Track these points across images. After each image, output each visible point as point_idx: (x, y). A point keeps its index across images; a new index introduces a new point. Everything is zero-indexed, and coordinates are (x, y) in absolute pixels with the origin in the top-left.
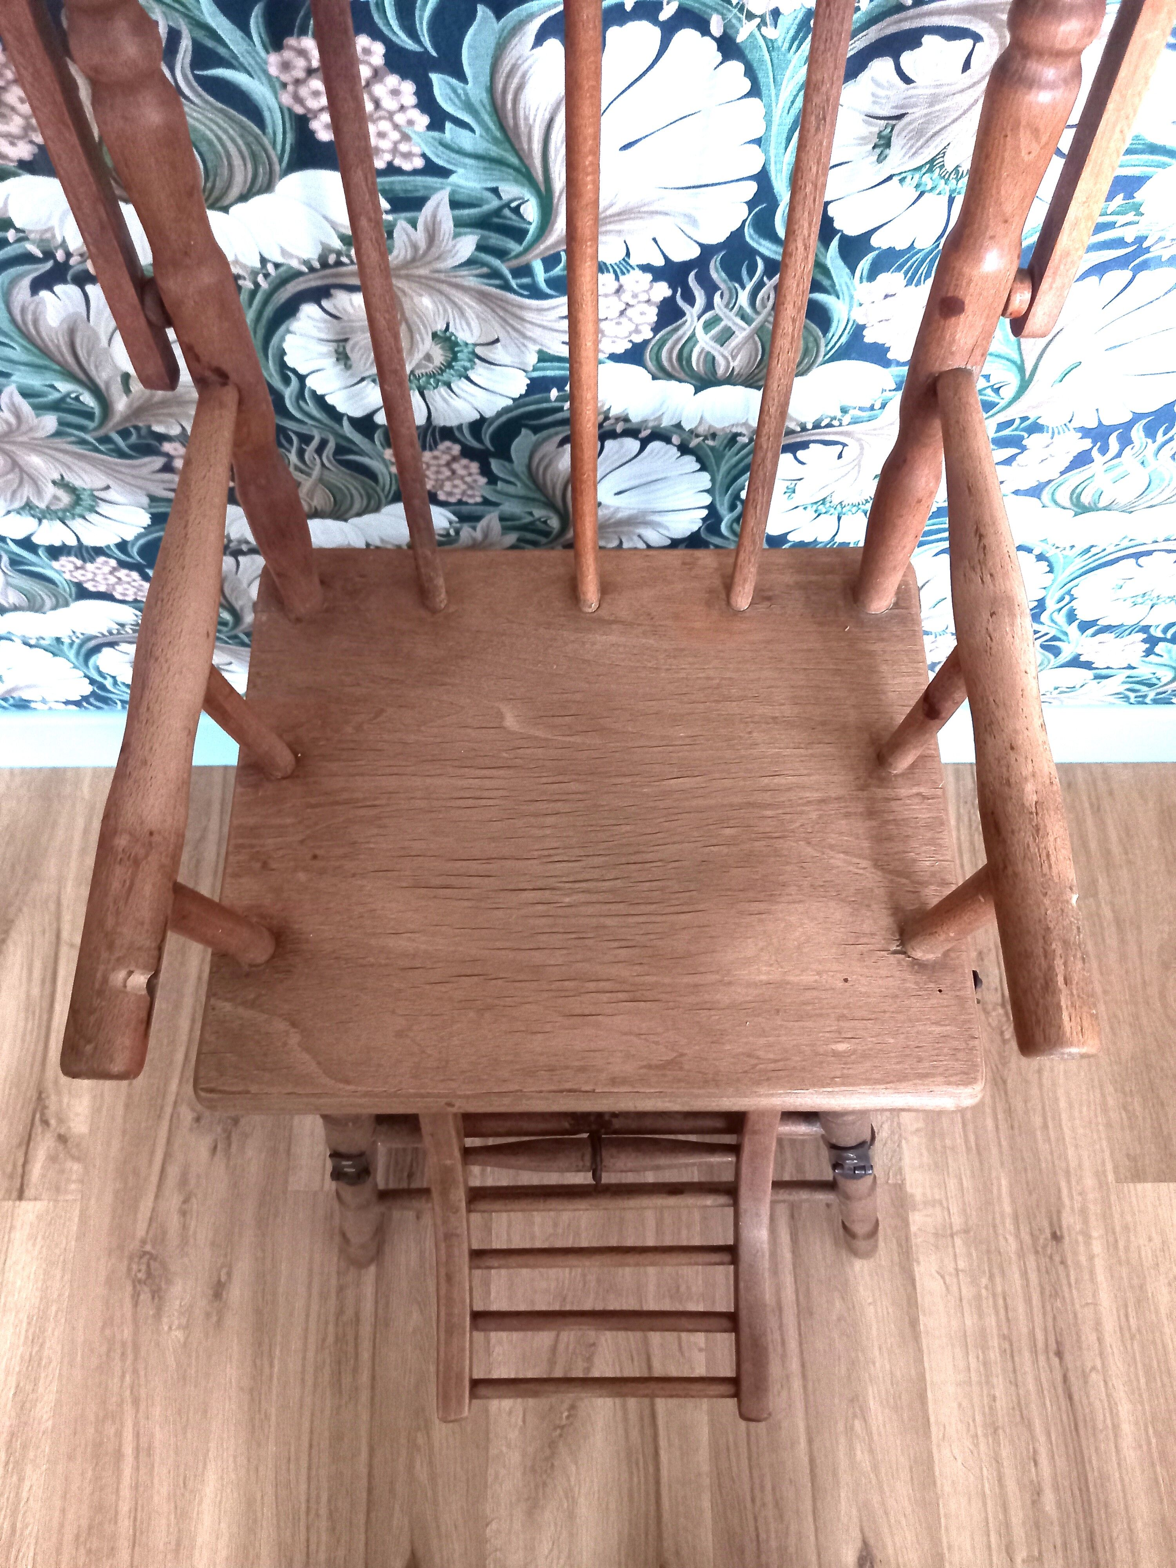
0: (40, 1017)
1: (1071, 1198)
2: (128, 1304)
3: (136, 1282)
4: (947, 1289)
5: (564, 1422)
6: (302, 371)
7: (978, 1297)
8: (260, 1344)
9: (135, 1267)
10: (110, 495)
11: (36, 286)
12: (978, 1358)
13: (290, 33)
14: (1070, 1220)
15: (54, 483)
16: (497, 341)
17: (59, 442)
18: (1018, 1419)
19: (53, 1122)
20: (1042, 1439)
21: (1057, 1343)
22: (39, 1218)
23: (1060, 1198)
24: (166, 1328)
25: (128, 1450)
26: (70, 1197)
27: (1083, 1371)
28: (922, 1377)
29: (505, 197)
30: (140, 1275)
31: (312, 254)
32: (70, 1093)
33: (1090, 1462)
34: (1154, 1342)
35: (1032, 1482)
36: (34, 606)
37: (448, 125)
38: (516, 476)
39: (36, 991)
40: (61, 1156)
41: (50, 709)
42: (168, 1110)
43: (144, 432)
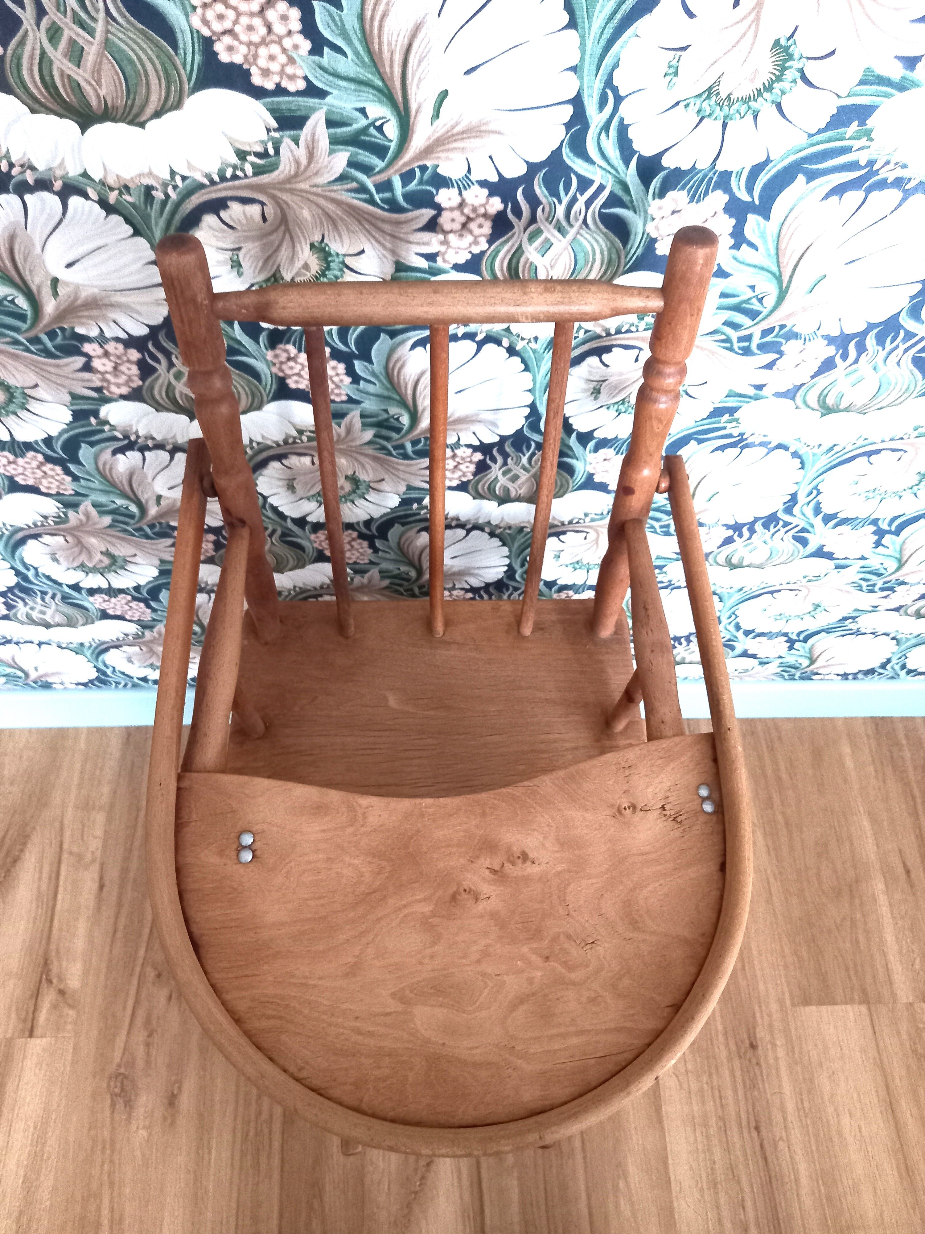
0: (47, 905)
1: (762, 1018)
2: (108, 1113)
3: (114, 1095)
4: (680, 1083)
5: (417, 1188)
6: (265, 494)
7: (702, 1090)
8: (202, 1139)
9: (112, 1084)
10: (136, 560)
11: (114, 453)
12: (702, 1133)
13: (281, 342)
14: (762, 1034)
15: (102, 553)
16: (383, 480)
17: (111, 531)
18: (731, 1176)
19: (55, 981)
20: (747, 1189)
21: (756, 1121)
22: (44, 1050)
23: (754, 1017)
24: (134, 1128)
25: (105, 1221)
26: (66, 1034)
27: (774, 1140)
28: (665, 1148)
29: (391, 413)
30: (116, 1090)
31: (280, 438)
32: (67, 959)
33: (780, 1205)
34: (820, 1118)
35: (741, 1221)
36: (71, 623)
37: (361, 382)
38: (390, 548)
39: (44, 887)
40: (61, 1004)
41: (65, 688)
42: (138, 969)
43: (164, 526)
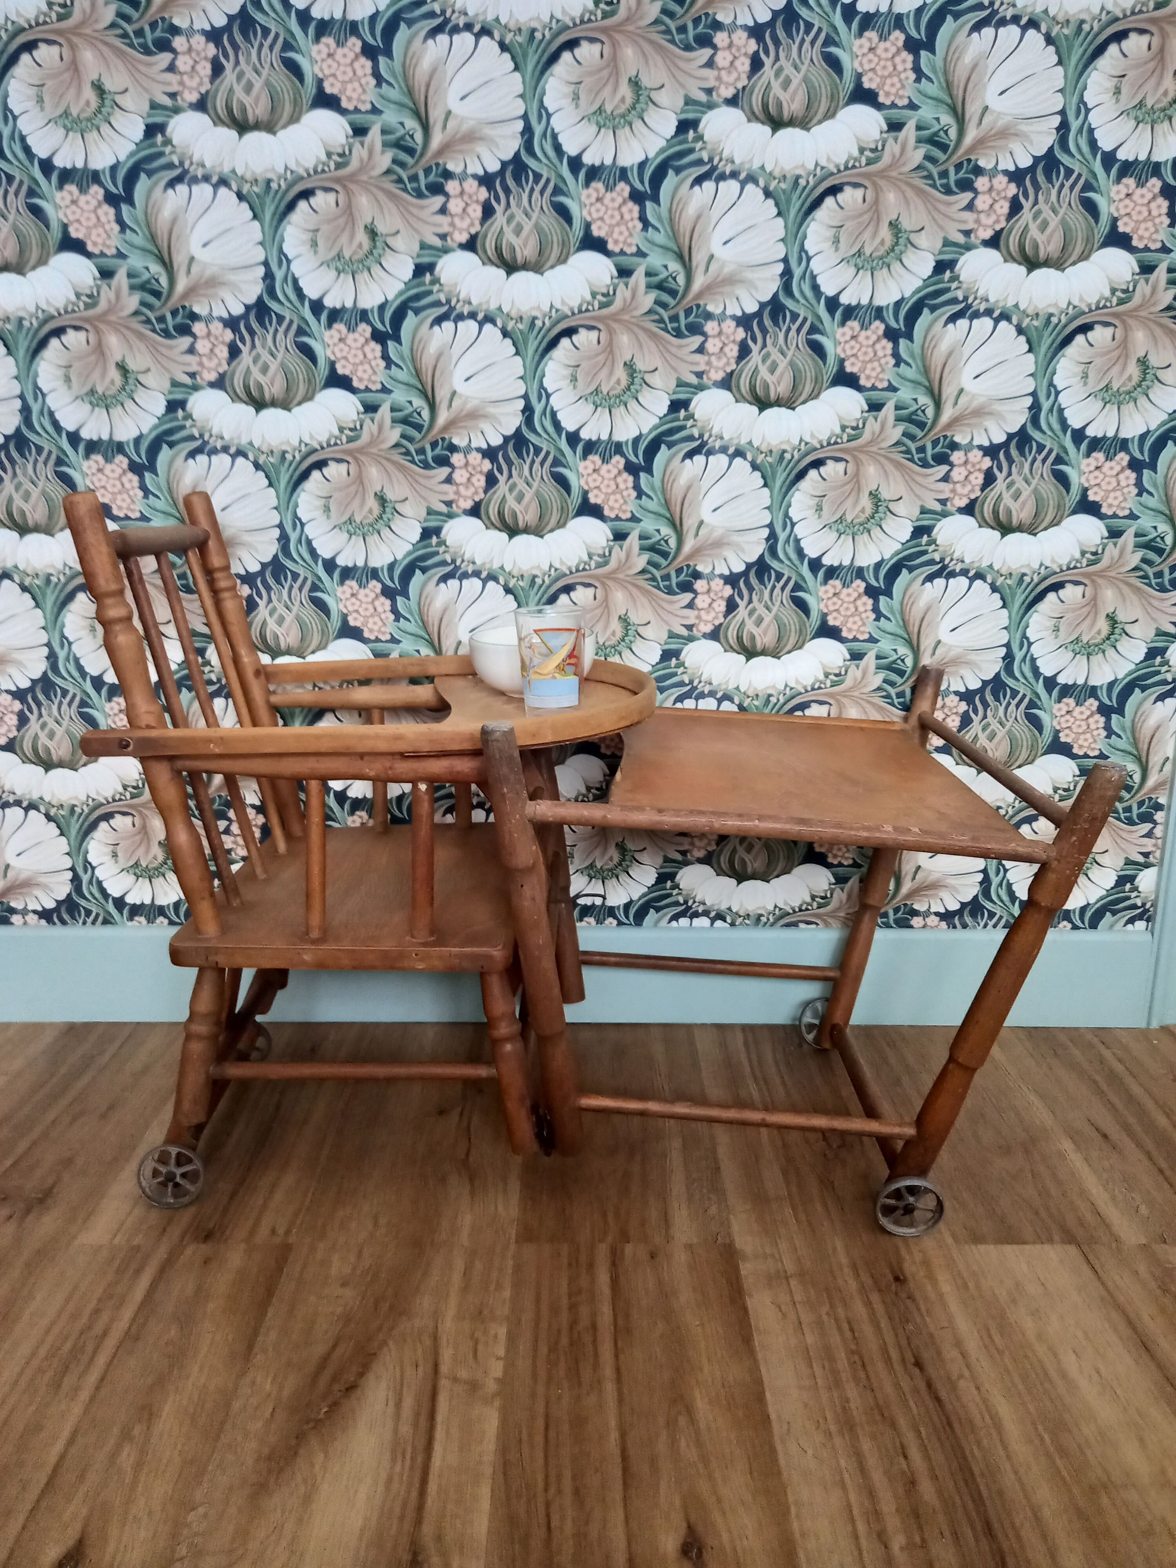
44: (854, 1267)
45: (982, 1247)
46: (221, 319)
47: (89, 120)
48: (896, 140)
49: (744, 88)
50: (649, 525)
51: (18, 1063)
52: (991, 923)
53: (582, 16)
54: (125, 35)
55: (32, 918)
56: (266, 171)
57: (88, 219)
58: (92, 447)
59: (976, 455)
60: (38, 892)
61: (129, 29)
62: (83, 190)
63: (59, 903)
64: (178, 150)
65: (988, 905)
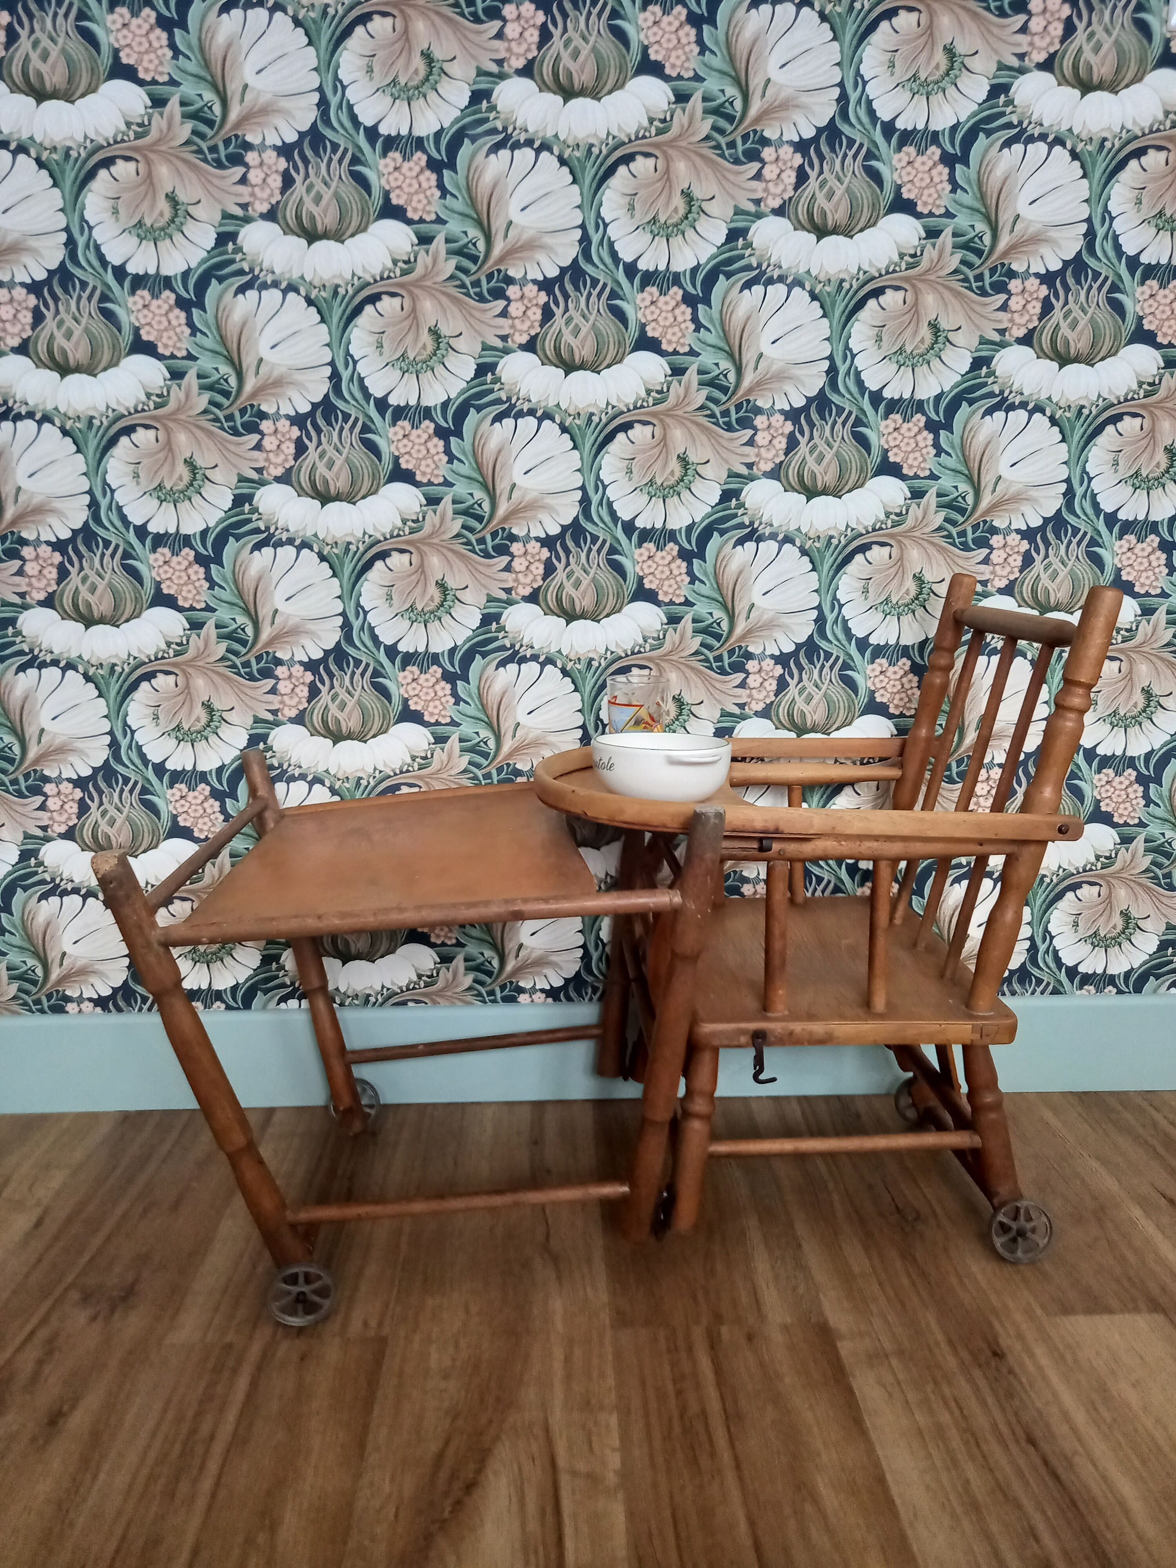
44: (950, 1342)
45: (1072, 1318)
46: (288, 417)
47: (162, 229)
48: (934, 245)
49: (790, 199)
50: (702, 608)
51: (78, 1155)
52: (1039, 990)
53: (637, 133)
54: (200, 151)
55: (87, 1006)
56: (334, 277)
57: (160, 322)
58: (159, 540)
59: (1014, 539)
60: (93, 979)
61: (204, 146)
62: (155, 296)
63: (115, 990)
64: (248, 258)
65: (1035, 972)
